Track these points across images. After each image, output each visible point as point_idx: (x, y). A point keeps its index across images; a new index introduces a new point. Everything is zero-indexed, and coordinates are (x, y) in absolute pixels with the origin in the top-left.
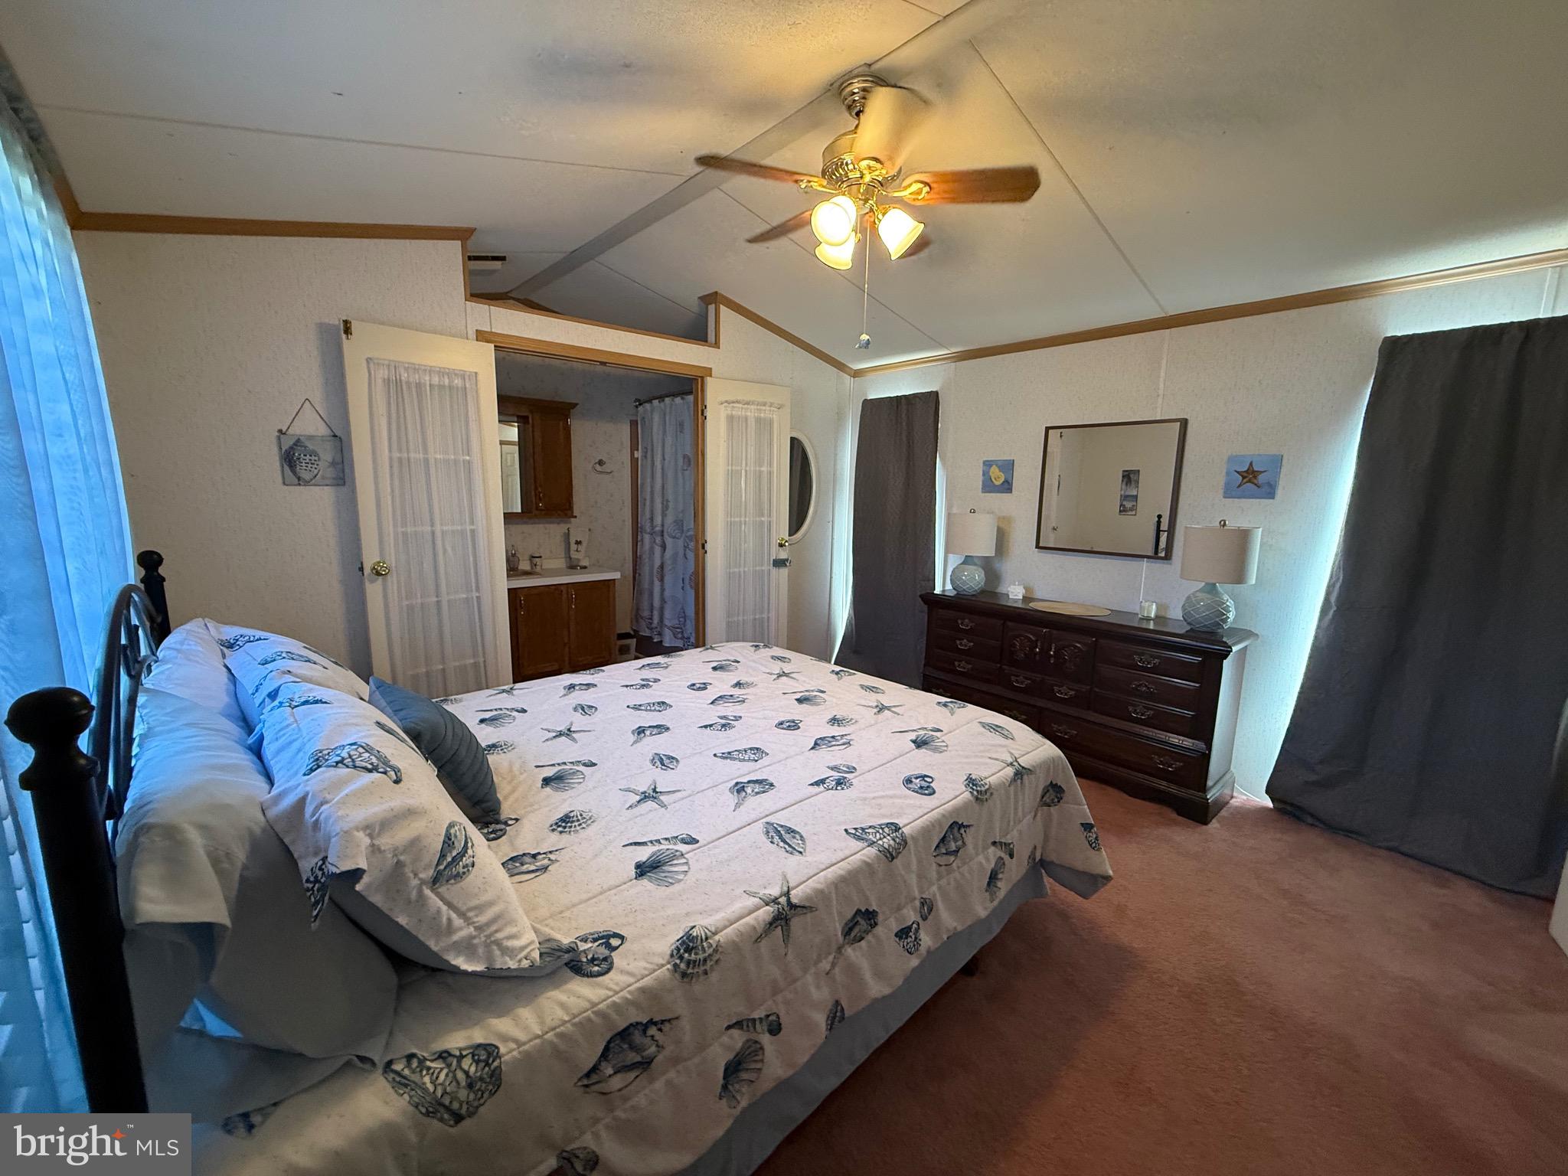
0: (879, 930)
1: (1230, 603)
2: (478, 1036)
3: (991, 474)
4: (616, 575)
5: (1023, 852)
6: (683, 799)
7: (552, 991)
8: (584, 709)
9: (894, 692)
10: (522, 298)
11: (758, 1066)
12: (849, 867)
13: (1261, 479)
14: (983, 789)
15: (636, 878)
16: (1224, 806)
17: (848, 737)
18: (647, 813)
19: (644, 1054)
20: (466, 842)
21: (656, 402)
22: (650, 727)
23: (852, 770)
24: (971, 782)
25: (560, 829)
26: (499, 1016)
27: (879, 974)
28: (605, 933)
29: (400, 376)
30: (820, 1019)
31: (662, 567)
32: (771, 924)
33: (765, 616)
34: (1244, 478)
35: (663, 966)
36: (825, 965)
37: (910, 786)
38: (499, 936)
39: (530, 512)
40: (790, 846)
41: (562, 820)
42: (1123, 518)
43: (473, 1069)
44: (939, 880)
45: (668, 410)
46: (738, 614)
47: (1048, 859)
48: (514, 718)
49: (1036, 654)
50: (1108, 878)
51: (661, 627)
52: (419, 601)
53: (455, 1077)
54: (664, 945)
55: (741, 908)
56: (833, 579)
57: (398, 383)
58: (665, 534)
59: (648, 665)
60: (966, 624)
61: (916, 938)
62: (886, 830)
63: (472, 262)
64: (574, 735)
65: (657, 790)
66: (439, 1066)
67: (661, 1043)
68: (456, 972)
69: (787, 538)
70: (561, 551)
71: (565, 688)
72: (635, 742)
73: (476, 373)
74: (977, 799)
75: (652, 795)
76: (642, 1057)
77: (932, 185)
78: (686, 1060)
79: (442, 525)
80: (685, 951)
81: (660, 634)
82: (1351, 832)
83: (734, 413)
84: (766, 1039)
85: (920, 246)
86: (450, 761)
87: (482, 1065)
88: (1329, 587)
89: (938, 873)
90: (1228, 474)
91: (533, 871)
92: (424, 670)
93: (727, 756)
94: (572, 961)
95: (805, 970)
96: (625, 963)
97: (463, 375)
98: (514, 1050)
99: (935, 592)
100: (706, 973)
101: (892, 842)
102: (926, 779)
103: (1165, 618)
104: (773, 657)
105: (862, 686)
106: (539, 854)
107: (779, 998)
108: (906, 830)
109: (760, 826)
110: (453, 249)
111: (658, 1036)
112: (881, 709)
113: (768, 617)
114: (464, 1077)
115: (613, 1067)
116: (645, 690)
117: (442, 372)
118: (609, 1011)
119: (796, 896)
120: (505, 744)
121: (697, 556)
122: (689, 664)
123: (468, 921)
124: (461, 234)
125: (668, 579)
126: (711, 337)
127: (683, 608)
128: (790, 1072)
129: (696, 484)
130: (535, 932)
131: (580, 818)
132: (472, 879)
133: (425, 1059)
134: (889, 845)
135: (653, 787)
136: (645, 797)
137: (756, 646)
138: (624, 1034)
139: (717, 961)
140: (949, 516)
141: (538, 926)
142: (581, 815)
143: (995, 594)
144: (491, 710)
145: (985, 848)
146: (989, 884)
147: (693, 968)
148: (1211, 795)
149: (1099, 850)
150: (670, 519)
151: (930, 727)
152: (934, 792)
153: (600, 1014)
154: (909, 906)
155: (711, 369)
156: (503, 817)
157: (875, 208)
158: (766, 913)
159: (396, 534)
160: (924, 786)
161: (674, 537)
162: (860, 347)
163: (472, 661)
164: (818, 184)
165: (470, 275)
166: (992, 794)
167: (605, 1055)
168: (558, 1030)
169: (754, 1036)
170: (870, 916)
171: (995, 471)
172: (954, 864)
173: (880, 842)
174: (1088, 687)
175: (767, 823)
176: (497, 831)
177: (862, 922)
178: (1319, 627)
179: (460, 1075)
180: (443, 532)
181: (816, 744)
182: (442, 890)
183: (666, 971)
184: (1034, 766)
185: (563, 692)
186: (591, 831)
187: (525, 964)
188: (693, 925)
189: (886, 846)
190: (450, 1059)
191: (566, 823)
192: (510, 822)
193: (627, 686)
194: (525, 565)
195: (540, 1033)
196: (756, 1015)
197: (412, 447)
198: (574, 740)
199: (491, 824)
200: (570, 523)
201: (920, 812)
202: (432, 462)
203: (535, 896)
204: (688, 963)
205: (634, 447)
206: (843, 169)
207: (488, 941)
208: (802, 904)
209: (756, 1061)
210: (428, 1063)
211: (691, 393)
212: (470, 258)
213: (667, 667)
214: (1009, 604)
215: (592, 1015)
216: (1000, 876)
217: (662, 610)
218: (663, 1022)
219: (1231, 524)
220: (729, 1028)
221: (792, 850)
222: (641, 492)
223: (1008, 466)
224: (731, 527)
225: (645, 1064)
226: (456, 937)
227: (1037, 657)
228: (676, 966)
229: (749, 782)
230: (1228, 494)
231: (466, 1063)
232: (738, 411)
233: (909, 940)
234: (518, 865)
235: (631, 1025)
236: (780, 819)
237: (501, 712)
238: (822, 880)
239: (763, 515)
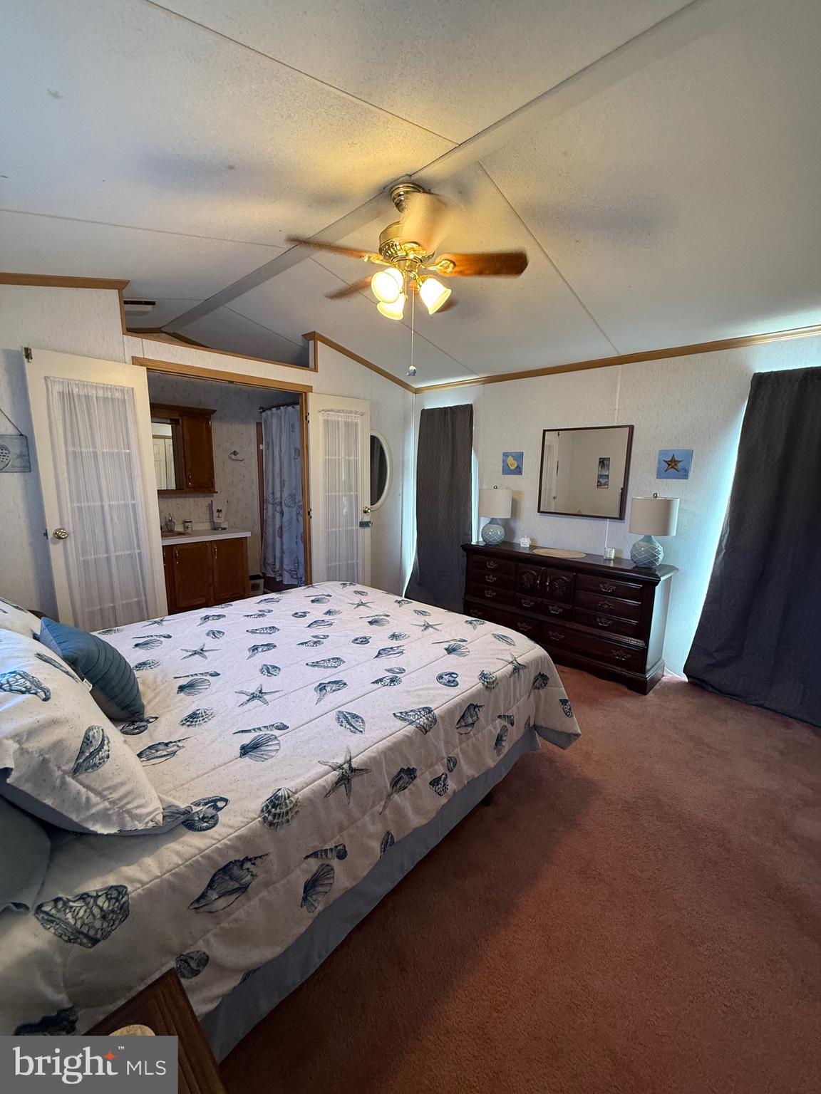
0: (418, 781)
1: (660, 548)
2: (112, 880)
3: (508, 462)
4: (248, 534)
5: (520, 721)
6: (281, 697)
7: (169, 843)
8: (214, 634)
9: (437, 614)
10: (172, 332)
11: (331, 881)
12: (395, 740)
13: (680, 465)
14: (491, 680)
15: (240, 757)
16: (657, 683)
17: (402, 648)
18: (254, 709)
19: (241, 882)
20: (103, 740)
21: (274, 410)
22: (262, 645)
23: (402, 671)
24: (483, 676)
25: (188, 723)
26: (128, 865)
27: (418, 811)
28: (214, 798)
29: (72, 391)
30: (376, 845)
31: (281, 528)
32: (336, 783)
33: (355, 561)
34: (669, 465)
35: (255, 819)
36: (379, 808)
37: (441, 680)
38: (129, 807)
39: (183, 489)
40: (354, 727)
41: (190, 716)
42: (601, 490)
43: (106, 905)
44: (460, 744)
45: (283, 415)
46: (336, 560)
47: (539, 724)
48: (161, 642)
49: (537, 584)
50: (577, 735)
51: (282, 570)
52: (93, 557)
53: (91, 912)
54: (257, 804)
55: (316, 774)
56: (403, 535)
57: (71, 395)
58: (283, 504)
59: (265, 600)
60: (491, 565)
61: (444, 785)
62: (423, 712)
63: (127, 305)
64: (205, 653)
65: (263, 691)
66: (80, 905)
67: (254, 873)
68: (95, 834)
69: (369, 506)
70: (206, 517)
71: (201, 619)
72: (250, 657)
73: (133, 388)
74: (487, 687)
75: (258, 695)
76: (241, 884)
77: (457, 264)
78: (274, 883)
79: (109, 500)
80: (273, 807)
81: (281, 575)
82: (735, 696)
83: (329, 418)
84: (335, 863)
85: (449, 305)
86: (103, 678)
87: (113, 901)
88: (721, 537)
89: (460, 739)
90: (659, 462)
91: (165, 756)
92: (99, 608)
93: (315, 664)
94: (187, 820)
95: (364, 813)
96: (227, 819)
97: (122, 390)
98: (139, 888)
99: (472, 543)
100: (288, 821)
101: (426, 721)
102: (453, 675)
103: (621, 559)
104: (355, 592)
105: (415, 611)
106: (171, 742)
107: (345, 833)
108: (436, 712)
109: (334, 714)
110: (112, 296)
111: (252, 868)
112: (427, 626)
113: (357, 563)
114: (99, 911)
115: (217, 893)
116: (261, 619)
117: (105, 388)
118: (215, 855)
119: (355, 763)
120: (153, 662)
121: (304, 520)
122: (296, 598)
123: (104, 798)
124: (119, 285)
125: (286, 536)
126: (311, 364)
127: (297, 557)
128: (354, 884)
129: (303, 469)
130: (161, 801)
131: (204, 714)
132: (106, 768)
133: (69, 901)
134: (424, 723)
135: (260, 689)
136: (253, 697)
137: (344, 584)
138: (226, 870)
139: (296, 812)
140: (480, 490)
141: (164, 797)
142: (205, 712)
143: (511, 544)
144: (144, 637)
145: (493, 720)
146: (496, 744)
147: (278, 819)
148: (649, 676)
149: (572, 716)
150: (286, 494)
151: (458, 638)
152: (457, 685)
153: (208, 857)
154: (439, 764)
155: (312, 387)
156: (146, 716)
157: (417, 277)
158: (333, 776)
159: (72, 508)
160: (450, 680)
161: (289, 507)
162: (409, 375)
163: (136, 600)
164: (377, 259)
165: (125, 315)
166: (497, 684)
167: (210, 886)
168: (173, 871)
169: (327, 862)
170: (411, 773)
171: (510, 460)
172: (471, 732)
173: (418, 721)
174: (571, 606)
175: (339, 712)
176: (140, 727)
177: (405, 776)
178: (715, 563)
179: (96, 911)
180: (110, 506)
181: (379, 653)
182: (82, 777)
183: (258, 823)
184: (526, 663)
185: (200, 622)
186: (211, 724)
187: (151, 824)
188: (279, 788)
189: (422, 723)
190: (89, 899)
191: (193, 718)
192: (151, 720)
193: (248, 616)
194: (179, 528)
195: (159, 874)
196: (327, 847)
197: (83, 443)
198: (205, 657)
199: (137, 722)
200: (213, 496)
201: (447, 698)
202: (99, 454)
203: (164, 774)
204: (275, 815)
205: (260, 441)
206: (394, 249)
207: (121, 811)
208: (360, 768)
209: (329, 878)
210: (71, 904)
211: (298, 404)
212: (126, 302)
213: (278, 601)
214: (520, 551)
215: (200, 859)
216: (505, 738)
217: (282, 557)
218: (256, 858)
219: (661, 496)
220: (307, 857)
221: (355, 730)
222: (266, 476)
223: (519, 457)
224: (328, 499)
225: (243, 889)
226: (93, 810)
227: (539, 586)
228: (265, 818)
229: (329, 683)
230: (659, 476)
231: (100, 902)
232: (332, 417)
233: (440, 786)
234: (153, 751)
235: (231, 862)
236: (348, 709)
237: (152, 638)
238: (375, 750)
239: (351, 491)
